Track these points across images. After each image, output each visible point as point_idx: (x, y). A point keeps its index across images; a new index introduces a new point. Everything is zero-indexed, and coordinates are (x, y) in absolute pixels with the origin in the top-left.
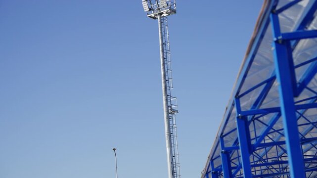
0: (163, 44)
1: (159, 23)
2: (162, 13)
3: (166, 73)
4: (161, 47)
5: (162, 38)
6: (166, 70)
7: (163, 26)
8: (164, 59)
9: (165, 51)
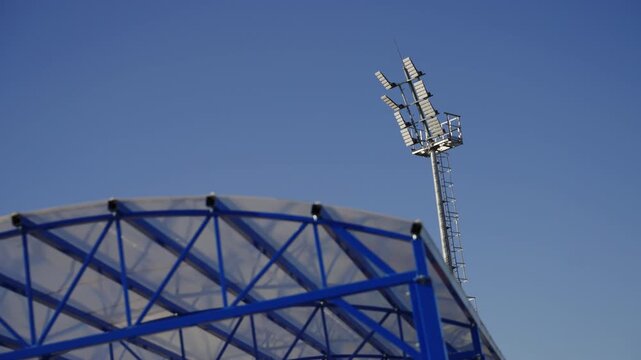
0: (442, 202)
1: (433, 164)
2: (438, 146)
3: (452, 254)
4: (438, 207)
5: (439, 191)
6: (452, 249)
7: (440, 169)
8: (446, 228)
9: (447, 214)
